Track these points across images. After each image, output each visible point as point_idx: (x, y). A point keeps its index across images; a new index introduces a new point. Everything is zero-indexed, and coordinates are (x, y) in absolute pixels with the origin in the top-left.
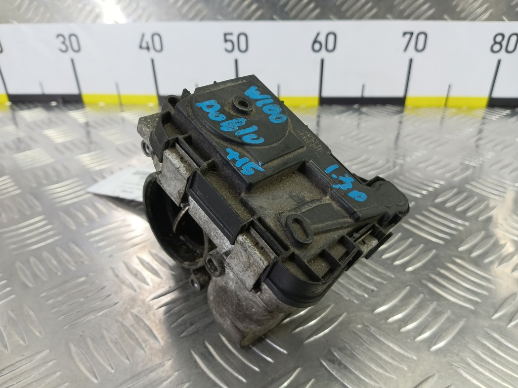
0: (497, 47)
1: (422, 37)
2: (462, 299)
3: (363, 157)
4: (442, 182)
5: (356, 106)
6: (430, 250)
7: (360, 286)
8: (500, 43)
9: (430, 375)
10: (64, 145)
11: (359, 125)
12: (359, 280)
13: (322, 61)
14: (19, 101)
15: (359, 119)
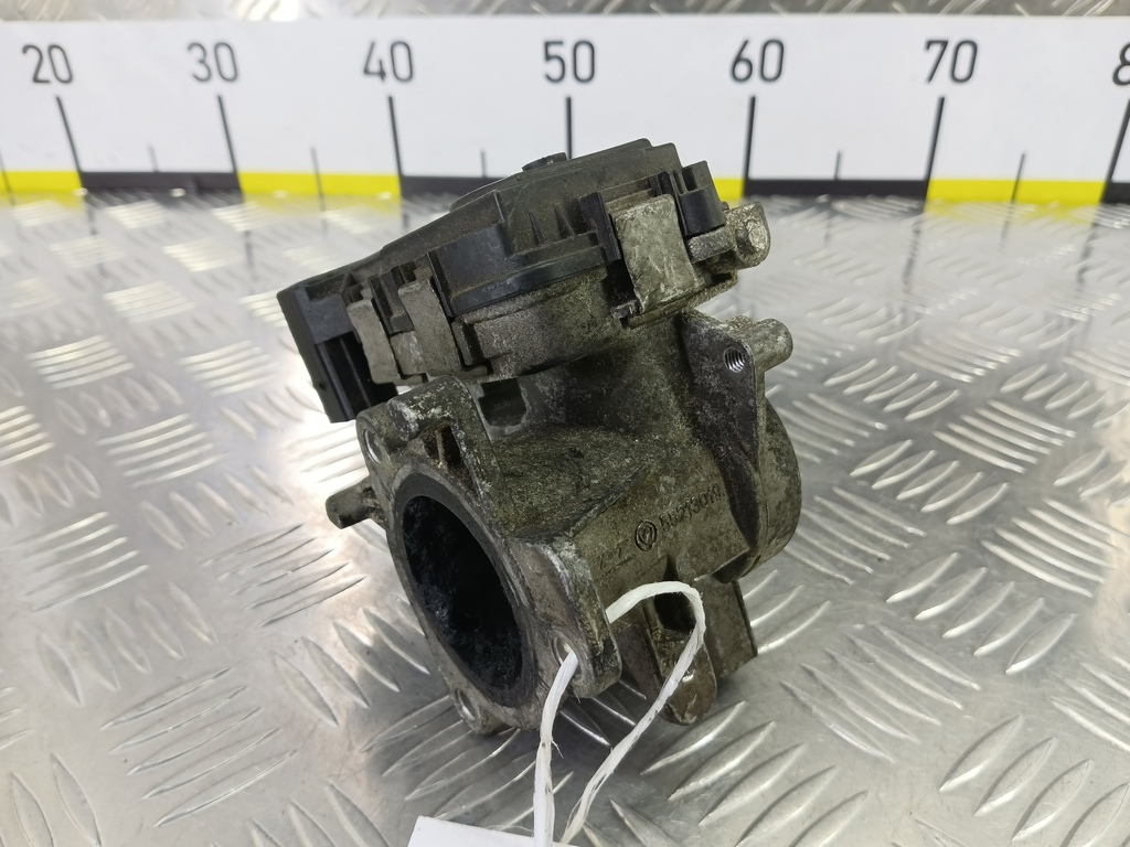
0: (1127, 74)
1: (966, 51)
2: (1067, 578)
3: (845, 302)
4: (1014, 353)
5: (823, 199)
6: (996, 484)
7: (855, 552)
9: (1009, 718)
10: (211, 274)
11: (828, 237)
12: (851, 541)
13: (753, 101)
14: (104, 187)
15: (829, 226)
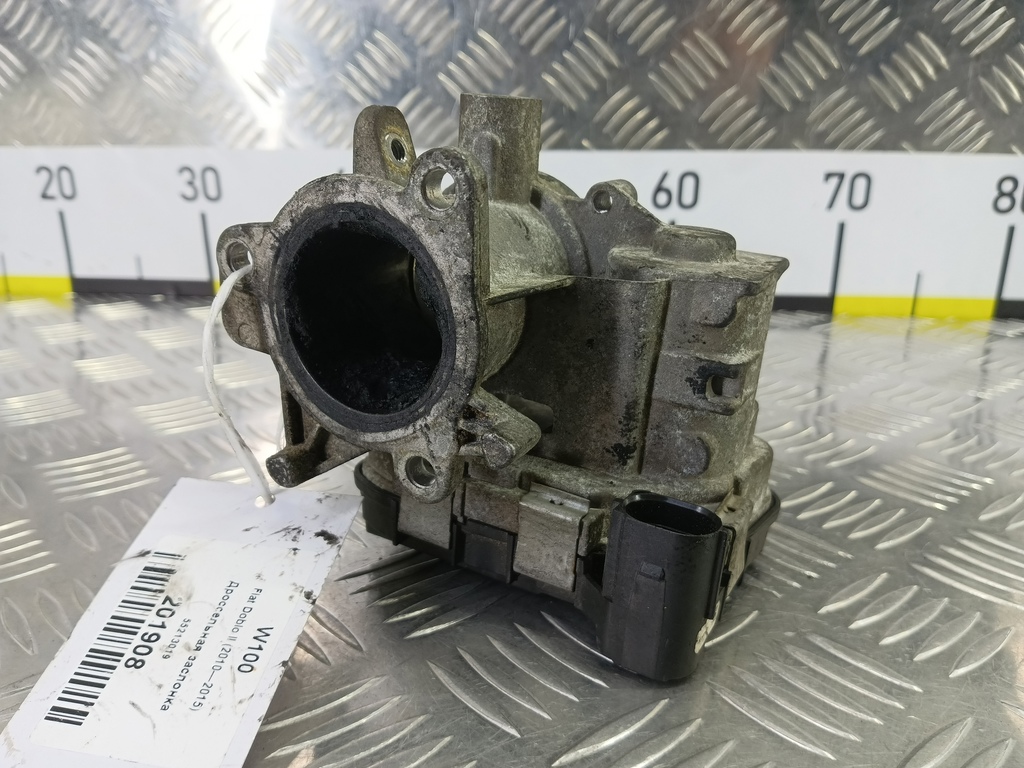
0: (1005, 203)
1: (861, 183)
4: (926, 420)
6: (920, 518)
8: (1010, 195)
9: (957, 719)
10: (175, 352)
12: (778, 561)
14: (90, 290)
